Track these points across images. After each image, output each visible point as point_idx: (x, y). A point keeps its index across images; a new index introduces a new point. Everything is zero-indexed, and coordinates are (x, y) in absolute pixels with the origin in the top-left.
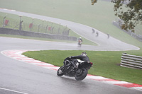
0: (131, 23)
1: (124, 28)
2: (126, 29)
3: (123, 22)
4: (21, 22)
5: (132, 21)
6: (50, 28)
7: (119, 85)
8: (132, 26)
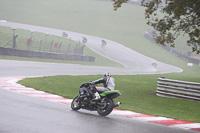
0: (170, 34)
1: (160, 41)
2: (162, 43)
3: (158, 33)
4: (15, 38)
5: (171, 31)
6: (56, 45)
7: (156, 122)
8: (170, 39)
